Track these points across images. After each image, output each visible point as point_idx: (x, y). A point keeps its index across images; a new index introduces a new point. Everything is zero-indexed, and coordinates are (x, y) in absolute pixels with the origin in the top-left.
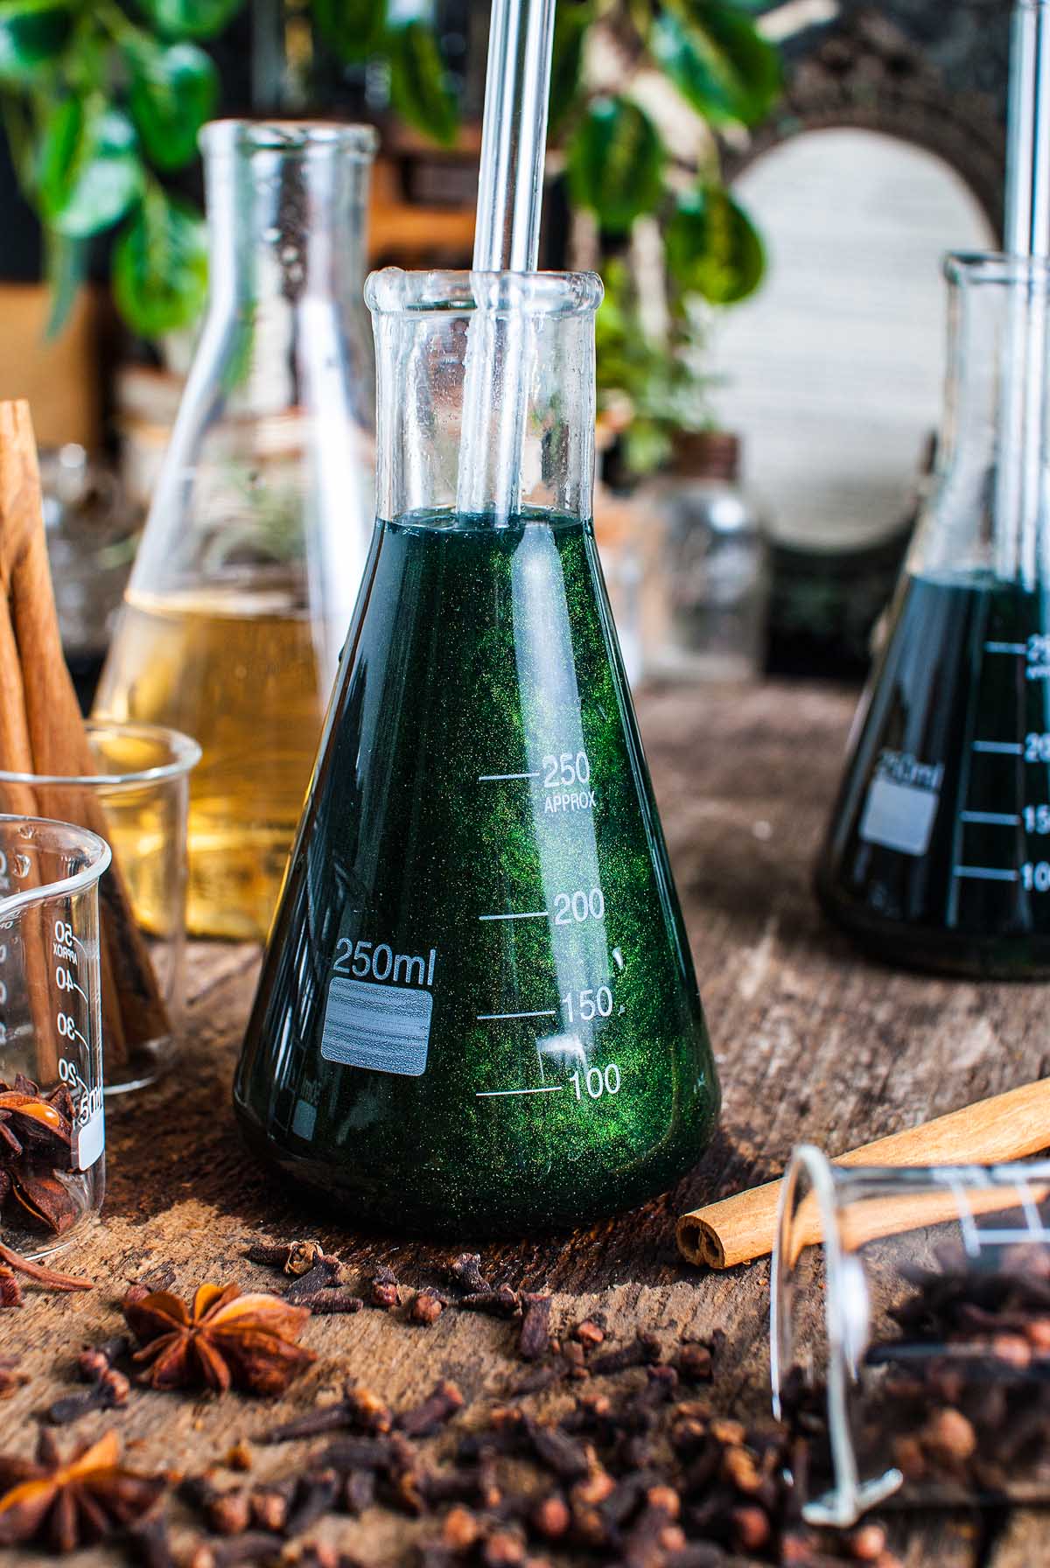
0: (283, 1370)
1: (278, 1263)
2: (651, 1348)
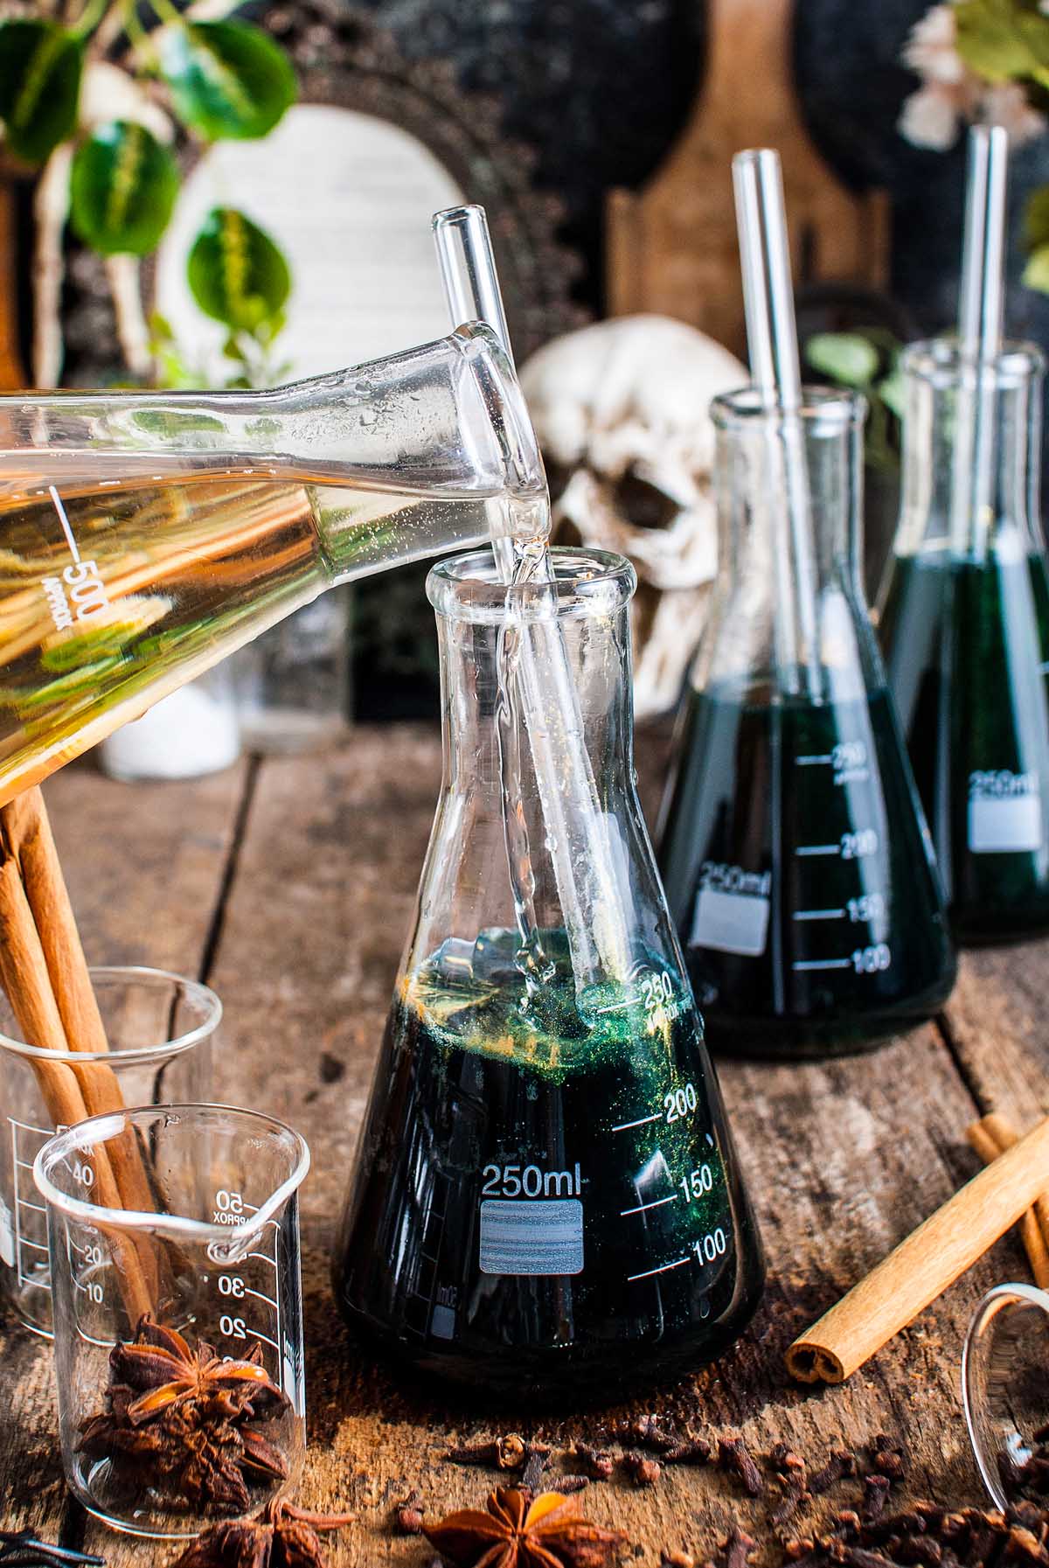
0: (601, 1552)
1: (486, 1460)
2: (846, 1462)
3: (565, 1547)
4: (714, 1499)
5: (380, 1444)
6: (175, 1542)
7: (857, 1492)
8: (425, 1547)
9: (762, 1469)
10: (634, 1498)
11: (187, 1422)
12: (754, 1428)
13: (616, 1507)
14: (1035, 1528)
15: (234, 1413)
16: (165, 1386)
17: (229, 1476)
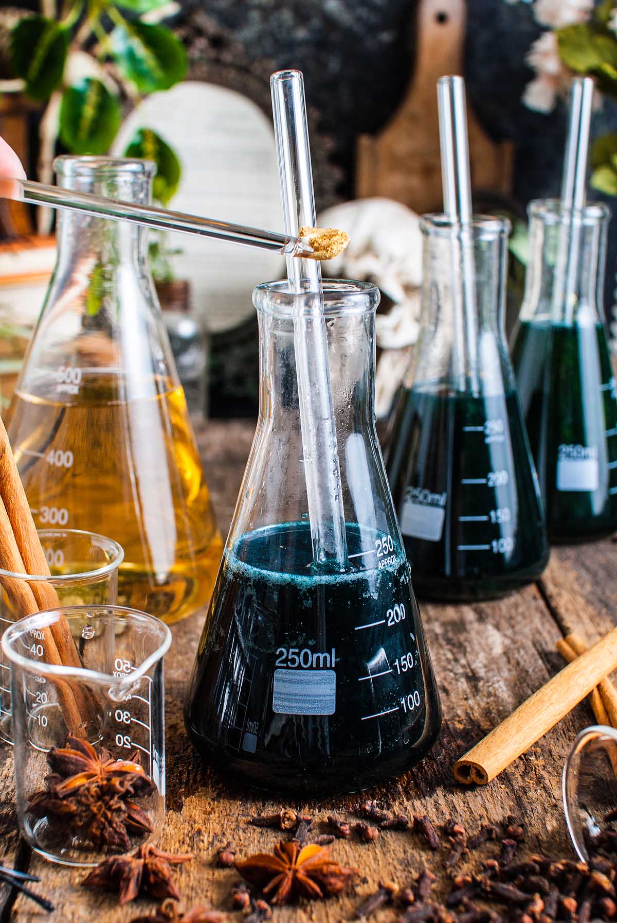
0: (343, 881)
1: (274, 824)
2: (490, 831)
3: (321, 877)
4: (410, 851)
5: (210, 813)
6: (84, 869)
7: (496, 849)
8: (235, 875)
9: (439, 833)
10: (362, 849)
11: (92, 796)
12: (434, 810)
13: (351, 854)
14: (607, 873)
15: (121, 792)
16: (80, 775)
17: (118, 830)
